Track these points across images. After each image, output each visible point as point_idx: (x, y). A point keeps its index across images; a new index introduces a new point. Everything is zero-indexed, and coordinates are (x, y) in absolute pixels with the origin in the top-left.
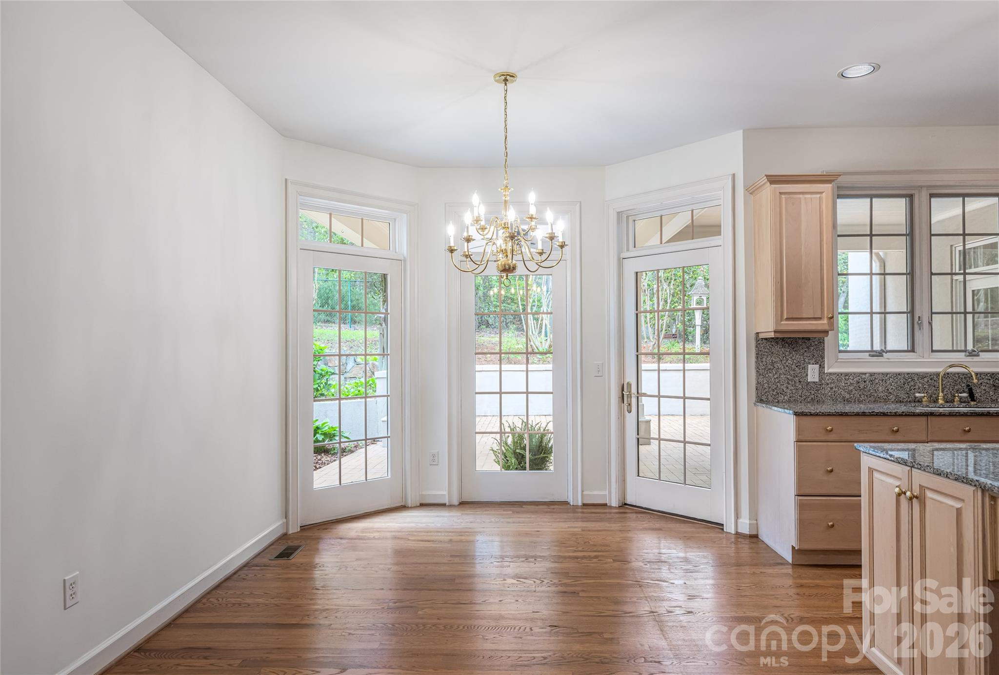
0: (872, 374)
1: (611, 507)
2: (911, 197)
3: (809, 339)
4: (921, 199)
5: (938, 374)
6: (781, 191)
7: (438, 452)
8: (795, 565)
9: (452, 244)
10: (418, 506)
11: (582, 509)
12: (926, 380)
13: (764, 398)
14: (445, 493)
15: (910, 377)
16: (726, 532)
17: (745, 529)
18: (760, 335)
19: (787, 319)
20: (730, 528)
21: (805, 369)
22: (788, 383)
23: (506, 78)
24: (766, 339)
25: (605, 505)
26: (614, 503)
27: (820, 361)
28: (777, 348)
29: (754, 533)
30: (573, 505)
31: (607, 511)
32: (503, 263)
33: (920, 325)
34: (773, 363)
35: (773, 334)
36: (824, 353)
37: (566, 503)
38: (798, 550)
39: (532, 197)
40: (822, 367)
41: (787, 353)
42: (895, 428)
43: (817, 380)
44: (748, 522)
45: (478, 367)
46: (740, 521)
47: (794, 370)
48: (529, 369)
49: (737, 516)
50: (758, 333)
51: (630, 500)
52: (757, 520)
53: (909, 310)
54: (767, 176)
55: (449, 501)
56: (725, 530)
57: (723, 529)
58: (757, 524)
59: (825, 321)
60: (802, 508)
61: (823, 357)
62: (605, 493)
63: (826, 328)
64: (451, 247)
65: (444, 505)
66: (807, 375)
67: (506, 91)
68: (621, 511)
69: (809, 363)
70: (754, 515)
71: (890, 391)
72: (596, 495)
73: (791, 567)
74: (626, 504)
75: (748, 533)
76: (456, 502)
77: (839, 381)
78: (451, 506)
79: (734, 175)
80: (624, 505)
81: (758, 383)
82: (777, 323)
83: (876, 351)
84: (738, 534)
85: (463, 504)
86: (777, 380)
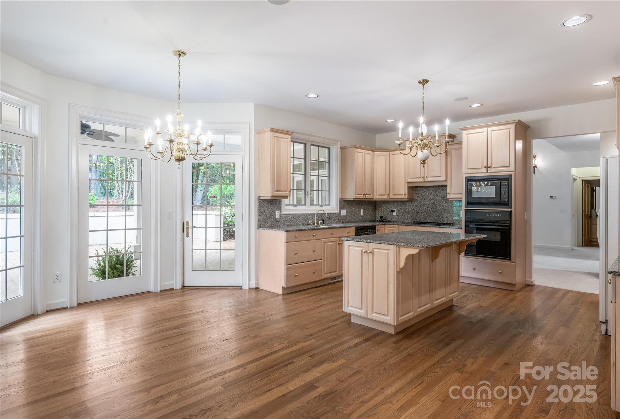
0: (296, 214)
1: (176, 289)
2: (305, 144)
3: (276, 200)
4: (308, 145)
5: (314, 214)
6: (275, 136)
7: (61, 273)
8: (283, 295)
9: (151, 141)
10: (45, 313)
11: (160, 293)
12: (311, 216)
13: (261, 226)
14: (66, 300)
15: (306, 215)
16: (244, 289)
17: (253, 286)
18: (260, 197)
19: (276, 191)
20: (246, 287)
21: (275, 212)
22: (269, 219)
23: (180, 54)
24: (262, 199)
25: (173, 289)
26: (179, 286)
27: (280, 209)
28: (266, 204)
29: (257, 287)
30: (155, 292)
31: (174, 292)
32: (178, 156)
33: (308, 194)
34: (264, 210)
35: (270, 197)
36: (281, 206)
37: (149, 292)
38: (286, 288)
39: (200, 123)
40: (281, 212)
41: (269, 206)
42: (296, 236)
43: (279, 217)
44: (254, 282)
45: (91, 214)
46: (250, 282)
47: (271, 213)
48: (127, 215)
49: (249, 281)
50: (259, 197)
51: (187, 284)
52: (257, 281)
53: (303, 189)
54: (270, 128)
55: (70, 305)
56: (243, 288)
57: (242, 288)
58: (258, 282)
59: (288, 192)
60: (288, 270)
61: (281, 207)
62: (173, 283)
63: (288, 195)
64: (150, 143)
65: (65, 309)
66: (276, 215)
67: (180, 61)
68: (183, 290)
69: (277, 210)
70: (257, 279)
71: (301, 221)
72: (168, 285)
73: (282, 296)
74: (184, 286)
75: (254, 287)
76: (75, 304)
77: (286, 217)
78: (72, 308)
79: (250, 123)
80: (184, 287)
81: (259, 219)
82: (273, 193)
83: (295, 205)
84: (250, 289)
85: (80, 305)
86: (266, 218)
